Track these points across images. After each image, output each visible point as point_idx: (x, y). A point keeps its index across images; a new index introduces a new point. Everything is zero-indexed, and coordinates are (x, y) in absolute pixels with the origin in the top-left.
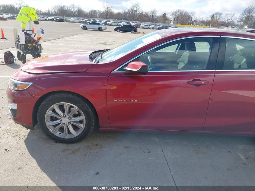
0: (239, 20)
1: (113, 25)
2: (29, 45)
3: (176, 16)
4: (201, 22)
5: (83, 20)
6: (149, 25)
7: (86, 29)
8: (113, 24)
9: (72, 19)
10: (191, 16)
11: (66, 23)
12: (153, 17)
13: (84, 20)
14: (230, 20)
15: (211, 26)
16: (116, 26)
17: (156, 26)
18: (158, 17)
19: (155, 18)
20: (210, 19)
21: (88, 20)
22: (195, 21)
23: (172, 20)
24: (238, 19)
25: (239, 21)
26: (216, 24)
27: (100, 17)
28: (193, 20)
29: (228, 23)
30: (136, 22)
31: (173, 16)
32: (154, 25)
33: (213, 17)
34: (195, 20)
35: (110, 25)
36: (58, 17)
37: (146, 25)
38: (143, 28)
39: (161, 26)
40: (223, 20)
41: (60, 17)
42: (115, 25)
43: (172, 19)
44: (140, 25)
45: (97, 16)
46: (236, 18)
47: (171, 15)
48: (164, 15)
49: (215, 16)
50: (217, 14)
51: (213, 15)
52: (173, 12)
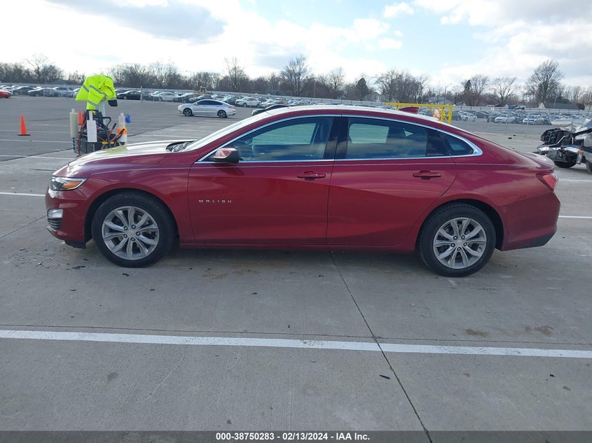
0: (526, 91)
1: (249, 106)
2: (103, 143)
3: (387, 85)
4: (444, 95)
5: (180, 95)
7: (192, 115)
8: (248, 103)
9: (155, 93)
10: (420, 84)
11: (145, 101)
12: (336, 87)
13: (184, 96)
14: (506, 93)
16: (256, 107)
18: (348, 87)
19: (341, 88)
20: (462, 89)
21: (192, 96)
22: (431, 95)
23: (380, 93)
24: (522, 90)
25: (526, 94)
26: (476, 101)
27: (217, 89)
28: (425, 92)
29: (502, 97)
30: (300, 98)
31: (380, 85)
33: (468, 85)
34: (430, 92)
35: (242, 106)
36: (125, 89)
40: (492, 92)
41: (127, 89)
42: (253, 107)
43: (378, 91)
45: (210, 86)
46: (518, 88)
47: (377, 82)
48: (362, 83)
49: (472, 83)
50: (475, 79)
51: (469, 81)
52: (380, 76)
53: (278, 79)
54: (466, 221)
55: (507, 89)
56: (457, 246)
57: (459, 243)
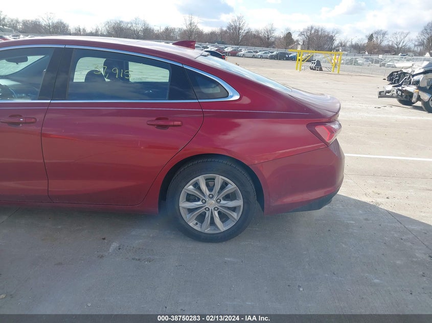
3: (307, 37)
6: (254, 52)
10: (332, 37)
12: (268, 39)
14: (401, 44)
15: (367, 53)
17: (266, 53)
18: (276, 38)
19: (272, 40)
20: (366, 41)
22: (343, 45)
23: (301, 43)
24: (414, 42)
25: (417, 45)
26: (375, 51)
29: (398, 48)
31: (302, 37)
32: (263, 52)
33: (371, 38)
37: (249, 52)
38: (244, 56)
39: (275, 53)
40: (390, 43)
43: (299, 42)
44: (241, 51)
46: (411, 40)
47: (299, 35)
48: (289, 35)
49: (374, 36)
50: (377, 33)
51: (372, 35)
52: (302, 30)
53: (226, 32)
54: (232, 186)
55: (402, 41)
56: (207, 205)
57: (211, 203)
